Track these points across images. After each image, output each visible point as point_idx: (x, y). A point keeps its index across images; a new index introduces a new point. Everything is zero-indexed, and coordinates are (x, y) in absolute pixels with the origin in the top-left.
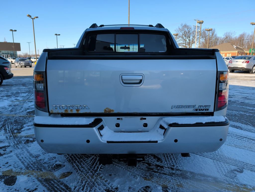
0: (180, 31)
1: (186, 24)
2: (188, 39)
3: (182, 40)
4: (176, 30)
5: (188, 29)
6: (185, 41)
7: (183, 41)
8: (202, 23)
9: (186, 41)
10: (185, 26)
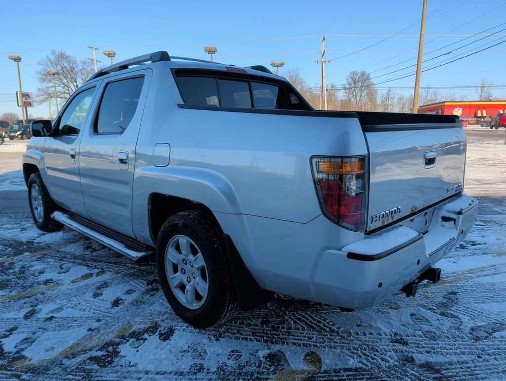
0: (52, 66)
1: (63, 52)
2: (74, 85)
3: (60, 84)
4: (42, 63)
5: (69, 62)
6: (66, 88)
7: (63, 88)
8: (114, 57)
9: (70, 88)
10: (62, 56)
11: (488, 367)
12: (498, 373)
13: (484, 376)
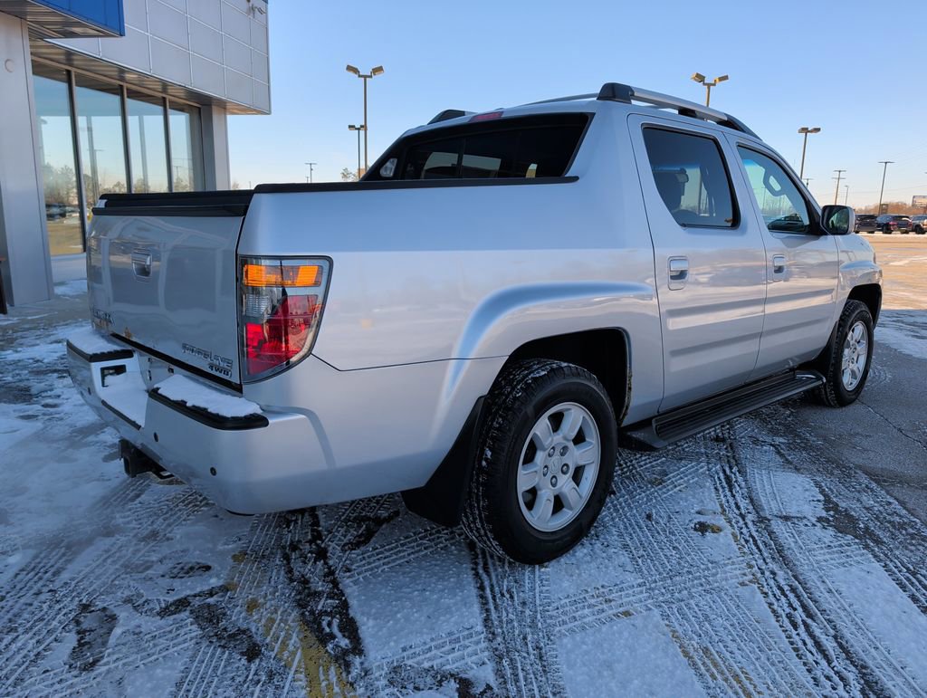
11: (26, 589)
12: (8, 593)
13: (19, 577)
